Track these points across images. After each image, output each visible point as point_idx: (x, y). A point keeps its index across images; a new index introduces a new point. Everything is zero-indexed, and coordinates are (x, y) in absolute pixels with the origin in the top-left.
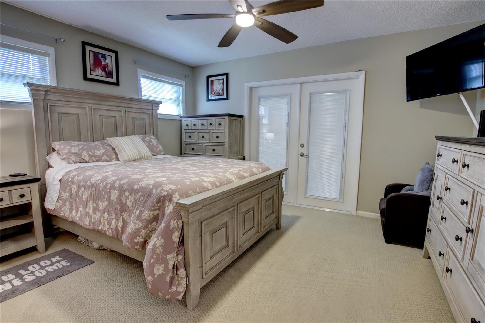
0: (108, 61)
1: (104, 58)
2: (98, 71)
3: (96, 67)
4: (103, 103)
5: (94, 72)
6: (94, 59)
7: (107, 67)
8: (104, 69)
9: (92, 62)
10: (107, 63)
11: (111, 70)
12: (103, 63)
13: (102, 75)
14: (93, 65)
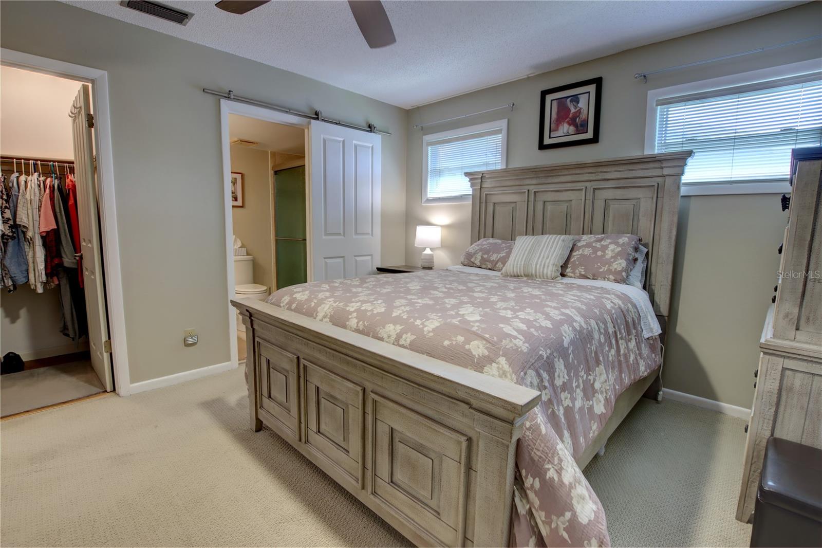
0: (582, 104)
1: (575, 102)
2: (562, 127)
3: (560, 123)
4: (550, 180)
5: (556, 132)
6: (558, 111)
7: (579, 116)
8: (573, 122)
9: (554, 116)
10: (579, 108)
11: (587, 118)
12: (573, 110)
13: (568, 133)
14: (555, 122)
